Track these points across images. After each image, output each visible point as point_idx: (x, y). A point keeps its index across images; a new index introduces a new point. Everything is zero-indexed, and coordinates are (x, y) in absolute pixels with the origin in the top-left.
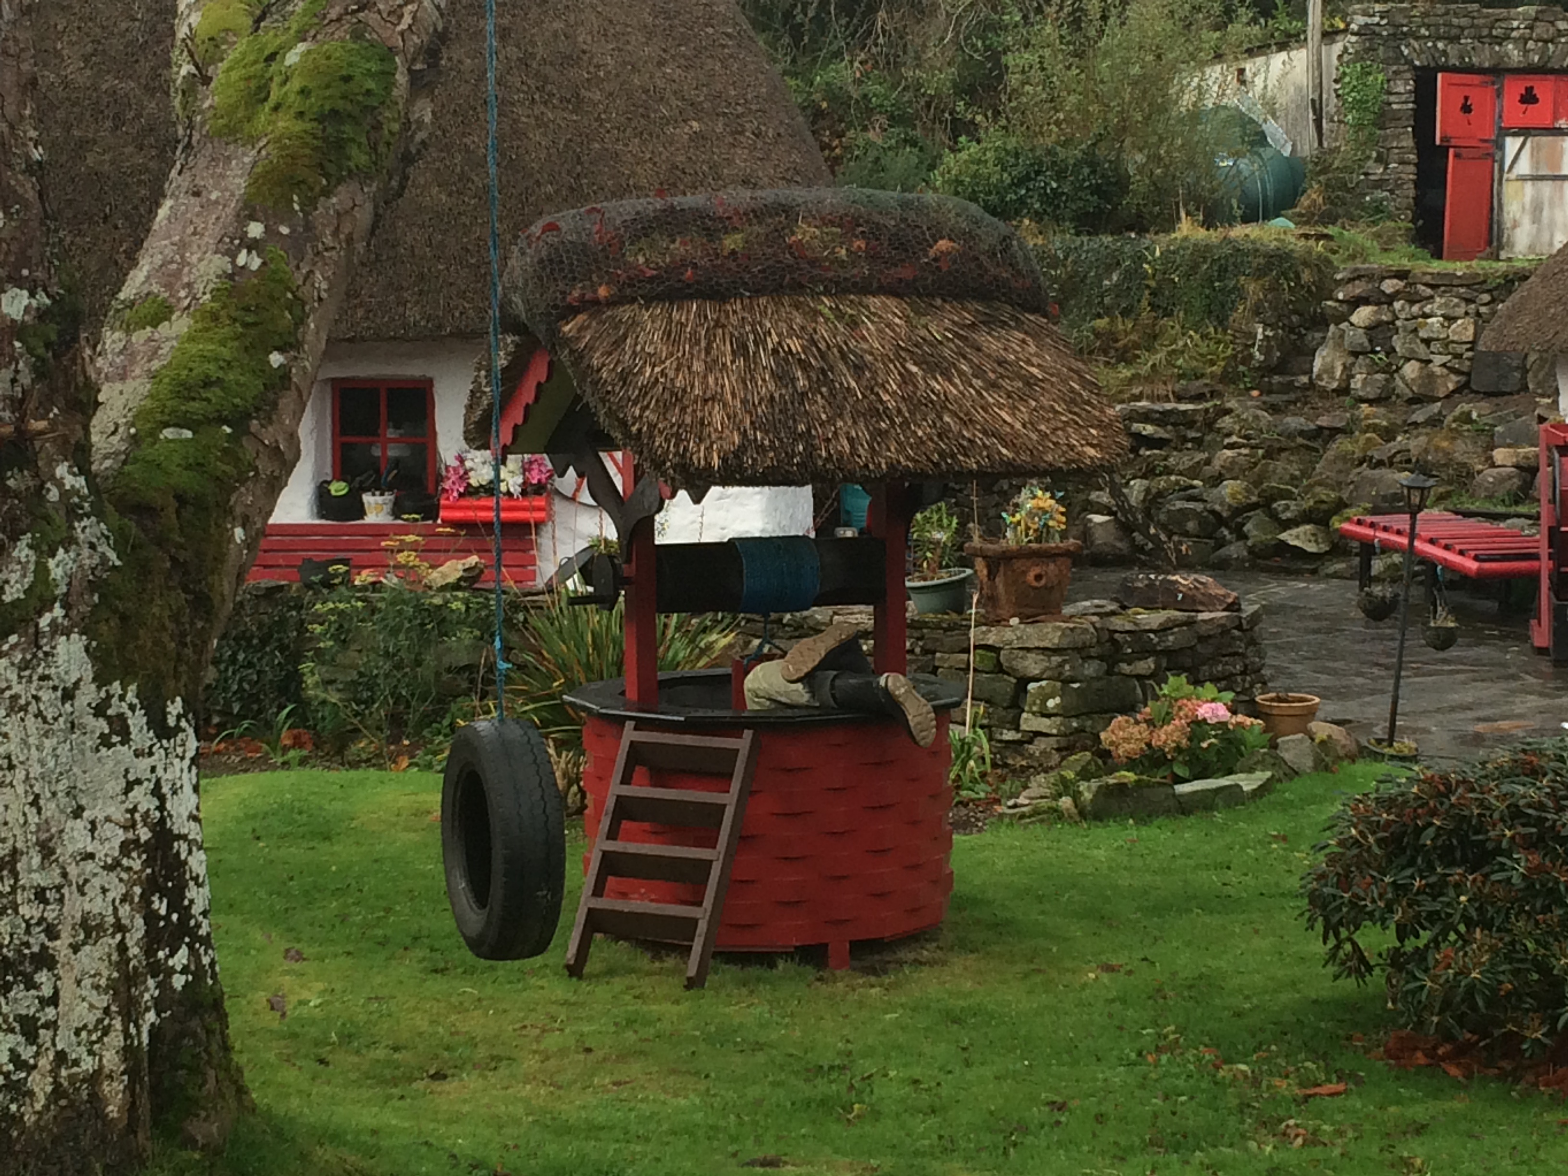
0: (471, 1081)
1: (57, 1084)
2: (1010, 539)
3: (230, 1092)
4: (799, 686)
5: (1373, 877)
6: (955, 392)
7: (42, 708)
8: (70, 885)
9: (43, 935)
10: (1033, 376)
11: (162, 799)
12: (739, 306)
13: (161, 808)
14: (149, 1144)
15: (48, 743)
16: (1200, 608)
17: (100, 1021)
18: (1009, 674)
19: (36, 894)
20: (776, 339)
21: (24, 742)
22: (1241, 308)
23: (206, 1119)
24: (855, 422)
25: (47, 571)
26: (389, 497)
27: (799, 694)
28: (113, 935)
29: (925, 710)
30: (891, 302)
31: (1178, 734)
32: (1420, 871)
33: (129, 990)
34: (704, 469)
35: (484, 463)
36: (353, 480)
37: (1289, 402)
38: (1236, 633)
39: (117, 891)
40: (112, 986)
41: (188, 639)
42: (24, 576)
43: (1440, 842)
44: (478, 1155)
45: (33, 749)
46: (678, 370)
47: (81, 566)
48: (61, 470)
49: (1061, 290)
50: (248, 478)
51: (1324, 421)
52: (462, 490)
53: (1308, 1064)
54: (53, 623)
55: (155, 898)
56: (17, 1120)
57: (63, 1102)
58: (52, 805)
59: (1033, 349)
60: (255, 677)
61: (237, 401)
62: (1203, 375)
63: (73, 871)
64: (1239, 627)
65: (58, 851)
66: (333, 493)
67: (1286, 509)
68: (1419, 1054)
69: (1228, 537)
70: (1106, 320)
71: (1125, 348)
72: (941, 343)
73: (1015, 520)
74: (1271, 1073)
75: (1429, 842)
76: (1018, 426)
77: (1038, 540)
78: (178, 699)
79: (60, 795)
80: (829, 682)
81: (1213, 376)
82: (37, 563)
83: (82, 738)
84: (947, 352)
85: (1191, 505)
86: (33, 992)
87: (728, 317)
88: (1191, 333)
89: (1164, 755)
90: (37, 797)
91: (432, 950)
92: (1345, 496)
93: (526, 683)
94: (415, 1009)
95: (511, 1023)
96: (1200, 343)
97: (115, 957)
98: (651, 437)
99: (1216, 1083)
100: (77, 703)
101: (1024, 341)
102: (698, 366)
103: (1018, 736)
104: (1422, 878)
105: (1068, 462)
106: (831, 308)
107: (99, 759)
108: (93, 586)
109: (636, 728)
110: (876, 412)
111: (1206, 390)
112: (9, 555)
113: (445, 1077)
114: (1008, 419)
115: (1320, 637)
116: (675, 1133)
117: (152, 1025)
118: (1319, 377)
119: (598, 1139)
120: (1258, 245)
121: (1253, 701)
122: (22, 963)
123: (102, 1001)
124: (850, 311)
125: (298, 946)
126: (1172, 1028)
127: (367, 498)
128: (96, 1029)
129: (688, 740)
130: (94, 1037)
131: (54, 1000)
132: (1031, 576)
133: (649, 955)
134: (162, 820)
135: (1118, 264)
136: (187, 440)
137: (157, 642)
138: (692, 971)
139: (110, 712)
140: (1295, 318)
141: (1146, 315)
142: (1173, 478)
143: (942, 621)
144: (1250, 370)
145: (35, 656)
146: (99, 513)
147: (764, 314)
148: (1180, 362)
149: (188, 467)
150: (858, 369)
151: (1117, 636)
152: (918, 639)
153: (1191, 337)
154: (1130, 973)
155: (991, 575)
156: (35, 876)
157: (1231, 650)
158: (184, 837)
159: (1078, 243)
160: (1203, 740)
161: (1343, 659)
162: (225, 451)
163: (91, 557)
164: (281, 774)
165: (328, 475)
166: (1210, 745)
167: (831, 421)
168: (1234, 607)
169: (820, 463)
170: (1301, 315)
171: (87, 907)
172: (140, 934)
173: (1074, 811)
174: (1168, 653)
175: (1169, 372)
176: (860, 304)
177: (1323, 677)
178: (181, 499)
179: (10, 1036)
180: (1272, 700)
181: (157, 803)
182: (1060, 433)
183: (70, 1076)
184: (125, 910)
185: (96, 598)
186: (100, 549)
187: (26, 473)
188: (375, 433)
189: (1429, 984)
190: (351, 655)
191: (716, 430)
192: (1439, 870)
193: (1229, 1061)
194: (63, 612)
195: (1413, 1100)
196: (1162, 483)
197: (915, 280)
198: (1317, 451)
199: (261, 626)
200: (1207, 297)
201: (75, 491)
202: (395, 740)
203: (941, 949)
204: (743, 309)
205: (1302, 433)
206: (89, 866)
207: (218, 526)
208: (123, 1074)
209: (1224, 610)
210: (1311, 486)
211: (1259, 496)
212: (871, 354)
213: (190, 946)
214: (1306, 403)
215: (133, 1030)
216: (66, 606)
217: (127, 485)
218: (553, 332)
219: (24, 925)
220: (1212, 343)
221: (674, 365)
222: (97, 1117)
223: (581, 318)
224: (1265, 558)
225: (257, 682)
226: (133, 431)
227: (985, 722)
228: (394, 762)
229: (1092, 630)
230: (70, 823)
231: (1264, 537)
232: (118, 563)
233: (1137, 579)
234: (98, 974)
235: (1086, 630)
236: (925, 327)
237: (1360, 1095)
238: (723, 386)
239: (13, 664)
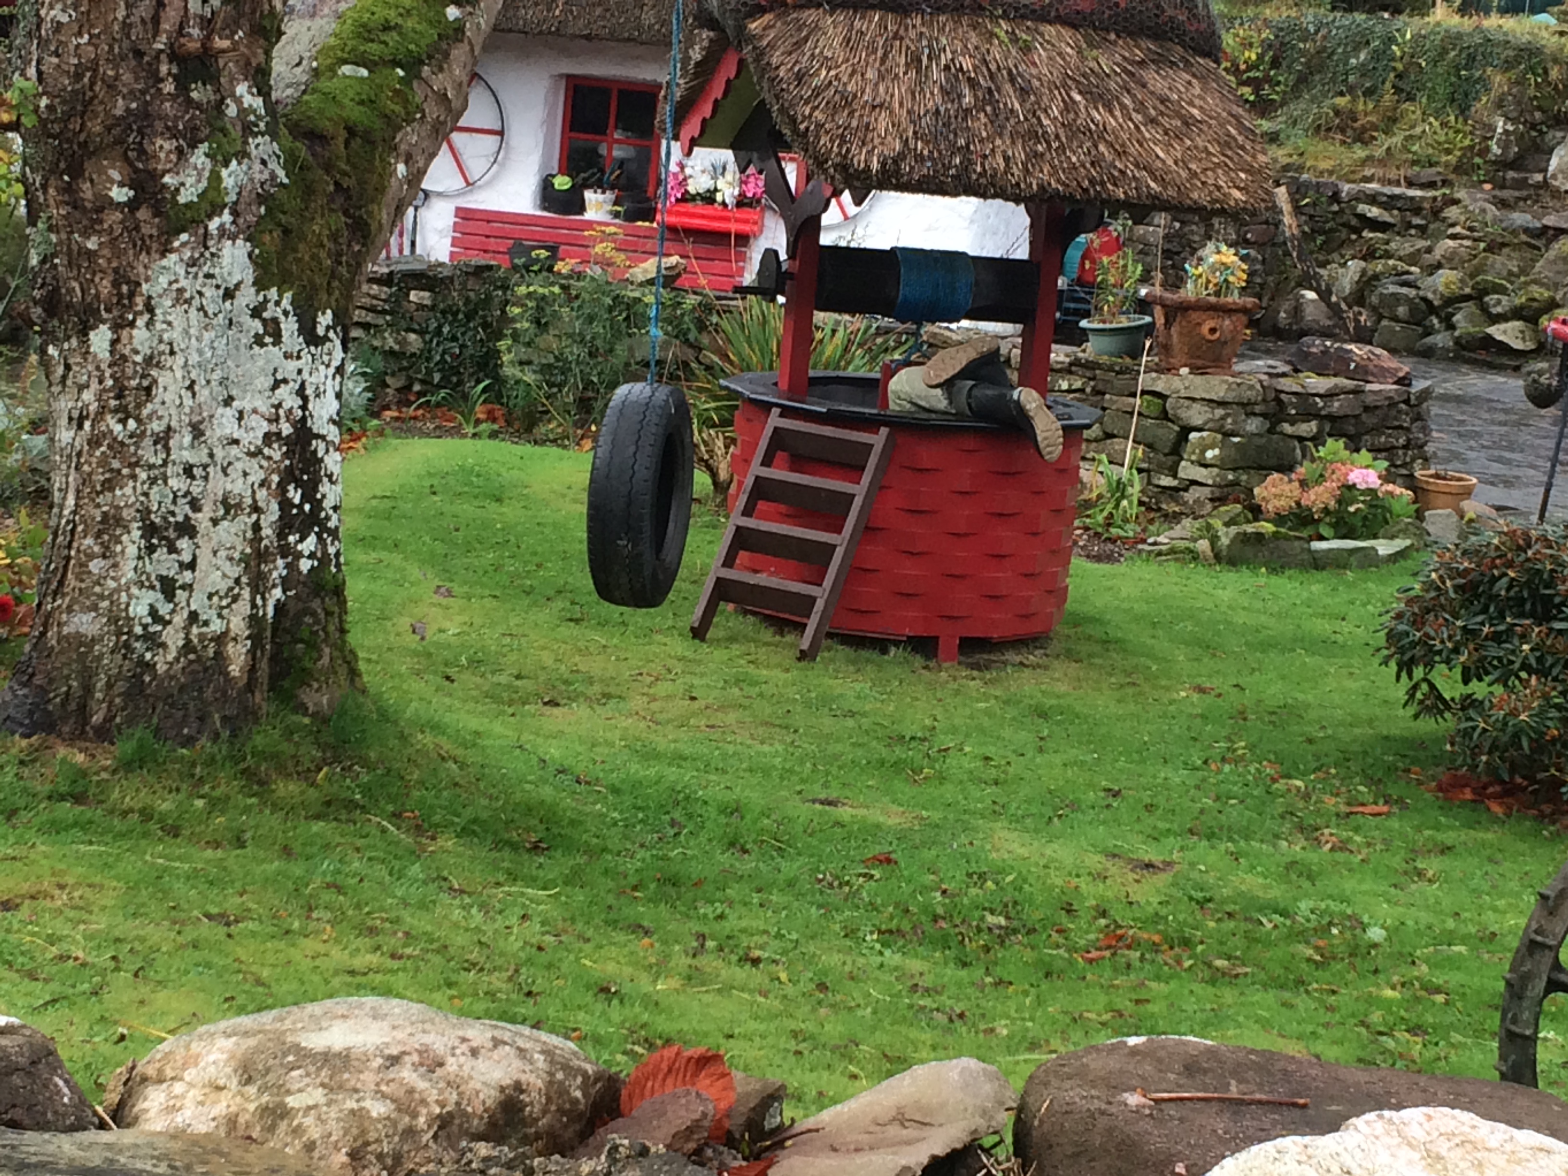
0: (580, 710)
1: (188, 641)
2: (1190, 291)
3: (343, 671)
4: (939, 391)
5: (1446, 620)
6: (1114, 123)
7: (205, 303)
8: (215, 465)
9: (187, 507)
10: (1192, 116)
11: (305, 399)
12: (919, 21)
13: (304, 407)
14: (264, 705)
15: (207, 336)
16: (1371, 378)
17: (231, 589)
18: (1173, 422)
19: (185, 469)
20: (950, 56)
21: (186, 332)
22: (1484, 99)
23: (317, 691)
24: (1013, 143)
25: (219, 179)
26: (610, 196)
27: (938, 400)
28: (249, 515)
29: (1053, 427)
30: (1067, 33)
31: (1326, 495)
32: (1491, 619)
33: (259, 565)
34: (863, 171)
35: (703, 172)
36: (578, 174)
37: (1519, 199)
38: (1403, 406)
39: (257, 476)
40: (245, 559)
41: (344, 259)
42: (199, 181)
43: (1512, 593)
44: (566, 763)
45: (193, 340)
46: (851, 75)
47: (252, 180)
48: (241, 89)
49: (1307, 65)
50: (414, 120)
51: (1550, 220)
52: (679, 196)
53: (1361, 788)
54: (221, 228)
55: (291, 488)
56: (150, 667)
57: (192, 657)
58: (206, 392)
59: (1197, 91)
60: (457, 351)
61: (412, 47)
62: (1437, 164)
63: (219, 453)
64: (1407, 402)
65: (208, 434)
66: (556, 186)
67: (1499, 303)
68: (1468, 790)
69: (1437, 326)
70: (1348, 98)
71: (1364, 129)
72: (1108, 76)
73: (1197, 272)
74: (1323, 791)
75: (1503, 593)
76: (1170, 162)
77: (1217, 294)
78: (329, 312)
79: (213, 383)
80: (965, 391)
81: (1447, 165)
82: (212, 172)
83: (239, 335)
84: (1113, 85)
85: (1404, 290)
86: (174, 556)
87: (906, 29)
88: (1432, 119)
89: (1312, 515)
90: (193, 382)
91: (573, 603)
92: (1558, 297)
93: (709, 382)
94: (544, 648)
95: (630, 669)
96: (1439, 130)
97: (249, 535)
98: (818, 137)
99: (1268, 793)
100: (236, 302)
101: (1189, 83)
102: (871, 74)
103: (1174, 483)
104: (1491, 625)
105: (1214, 201)
106: (1007, 32)
107: (252, 357)
108: (261, 199)
109: (781, 415)
110: (1034, 135)
111: (1438, 179)
112: (187, 160)
113: (557, 705)
114: (1161, 154)
115: (1503, 429)
116: (751, 770)
117: (278, 600)
118: (1554, 177)
119: (679, 766)
120: (1510, 38)
121: (1411, 476)
122: (166, 529)
123: (235, 571)
124: (1024, 36)
125: (448, 585)
126: (1243, 744)
127: (589, 195)
128: (227, 596)
129: (828, 431)
130: (224, 603)
131: (192, 566)
132: (1205, 329)
133: (772, 630)
134: (304, 418)
135: (1368, 43)
136: (362, 78)
137: (314, 257)
138: (805, 645)
139: (265, 315)
140: (1538, 115)
141: (1388, 98)
142: (1391, 262)
143: (1116, 364)
144: (1486, 162)
145: (202, 255)
146: (274, 136)
147: (942, 30)
148: (1415, 148)
149: (361, 103)
150: (1024, 93)
151: (1283, 396)
152: (1090, 379)
153: (1430, 124)
154: (1219, 695)
155: (1168, 324)
156: (185, 453)
157: (1396, 423)
158: (323, 438)
159: (1330, 19)
160: (1351, 504)
161: (1522, 451)
162: (395, 91)
163: (261, 172)
164: (468, 442)
165: (555, 168)
166: (1358, 510)
167: (990, 139)
168: (1404, 381)
169: (974, 177)
170: (1543, 112)
171: (229, 487)
172: (275, 517)
173: (1209, 553)
174: (1331, 418)
175: (1404, 157)
176: (1036, 30)
177: (1495, 465)
178: (351, 131)
179: (151, 592)
180: (1431, 476)
181: (301, 403)
182: (1209, 173)
183: (200, 634)
184: (262, 494)
185: (263, 210)
186: (270, 166)
187: (208, 87)
188: (604, 133)
189: (1482, 725)
190: (549, 340)
191: (879, 136)
192: (1508, 620)
193: (1289, 777)
194: (231, 218)
195: (1450, 828)
196: (1379, 266)
197: (1092, 13)
198: (1539, 249)
199: (468, 301)
200: (1451, 85)
201: (252, 110)
202: (582, 424)
203: (1047, 655)
204: (923, 24)
205: (1526, 230)
206: (234, 451)
207: (382, 160)
208: (247, 638)
209: (1395, 383)
210: (1526, 284)
211: (1473, 288)
212: (1040, 80)
213: (319, 536)
214: (1537, 201)
215: (259, 602)
216: (235, 213)
217: (303, 113)
218: (741, 28)
219: (171, 496)
220: (1451, 132)
221: (850, 70)
222: (220, 673)
223: (768, 17)
224: (1470, 351)
225: (458, 356)
226: (315, 64)
227: (1145, 465)
228: (578, 444)
229: (1258, 387)
230: (221, 410)
231: (1472, 330)
232: (286, 181)
233: (1313, 345)
234: (233, 548)
235: (1251, 387)
236: (1096, 59)
237: (1401, 819)
238: (892, 96)
239: (182, 260)
